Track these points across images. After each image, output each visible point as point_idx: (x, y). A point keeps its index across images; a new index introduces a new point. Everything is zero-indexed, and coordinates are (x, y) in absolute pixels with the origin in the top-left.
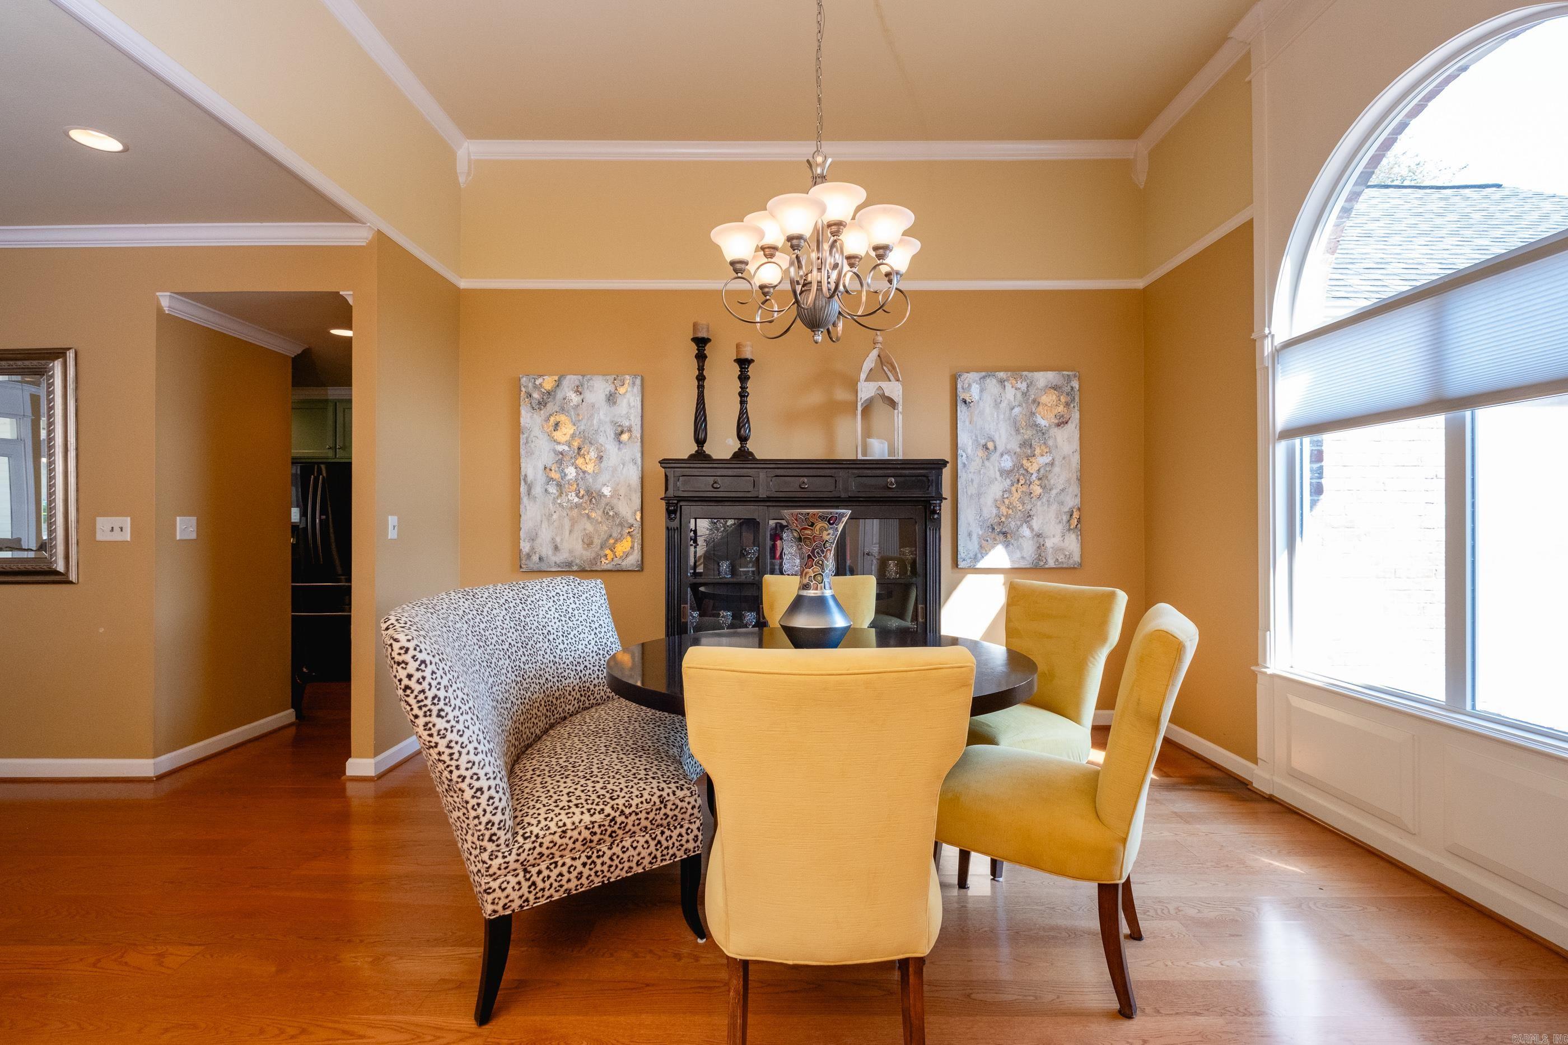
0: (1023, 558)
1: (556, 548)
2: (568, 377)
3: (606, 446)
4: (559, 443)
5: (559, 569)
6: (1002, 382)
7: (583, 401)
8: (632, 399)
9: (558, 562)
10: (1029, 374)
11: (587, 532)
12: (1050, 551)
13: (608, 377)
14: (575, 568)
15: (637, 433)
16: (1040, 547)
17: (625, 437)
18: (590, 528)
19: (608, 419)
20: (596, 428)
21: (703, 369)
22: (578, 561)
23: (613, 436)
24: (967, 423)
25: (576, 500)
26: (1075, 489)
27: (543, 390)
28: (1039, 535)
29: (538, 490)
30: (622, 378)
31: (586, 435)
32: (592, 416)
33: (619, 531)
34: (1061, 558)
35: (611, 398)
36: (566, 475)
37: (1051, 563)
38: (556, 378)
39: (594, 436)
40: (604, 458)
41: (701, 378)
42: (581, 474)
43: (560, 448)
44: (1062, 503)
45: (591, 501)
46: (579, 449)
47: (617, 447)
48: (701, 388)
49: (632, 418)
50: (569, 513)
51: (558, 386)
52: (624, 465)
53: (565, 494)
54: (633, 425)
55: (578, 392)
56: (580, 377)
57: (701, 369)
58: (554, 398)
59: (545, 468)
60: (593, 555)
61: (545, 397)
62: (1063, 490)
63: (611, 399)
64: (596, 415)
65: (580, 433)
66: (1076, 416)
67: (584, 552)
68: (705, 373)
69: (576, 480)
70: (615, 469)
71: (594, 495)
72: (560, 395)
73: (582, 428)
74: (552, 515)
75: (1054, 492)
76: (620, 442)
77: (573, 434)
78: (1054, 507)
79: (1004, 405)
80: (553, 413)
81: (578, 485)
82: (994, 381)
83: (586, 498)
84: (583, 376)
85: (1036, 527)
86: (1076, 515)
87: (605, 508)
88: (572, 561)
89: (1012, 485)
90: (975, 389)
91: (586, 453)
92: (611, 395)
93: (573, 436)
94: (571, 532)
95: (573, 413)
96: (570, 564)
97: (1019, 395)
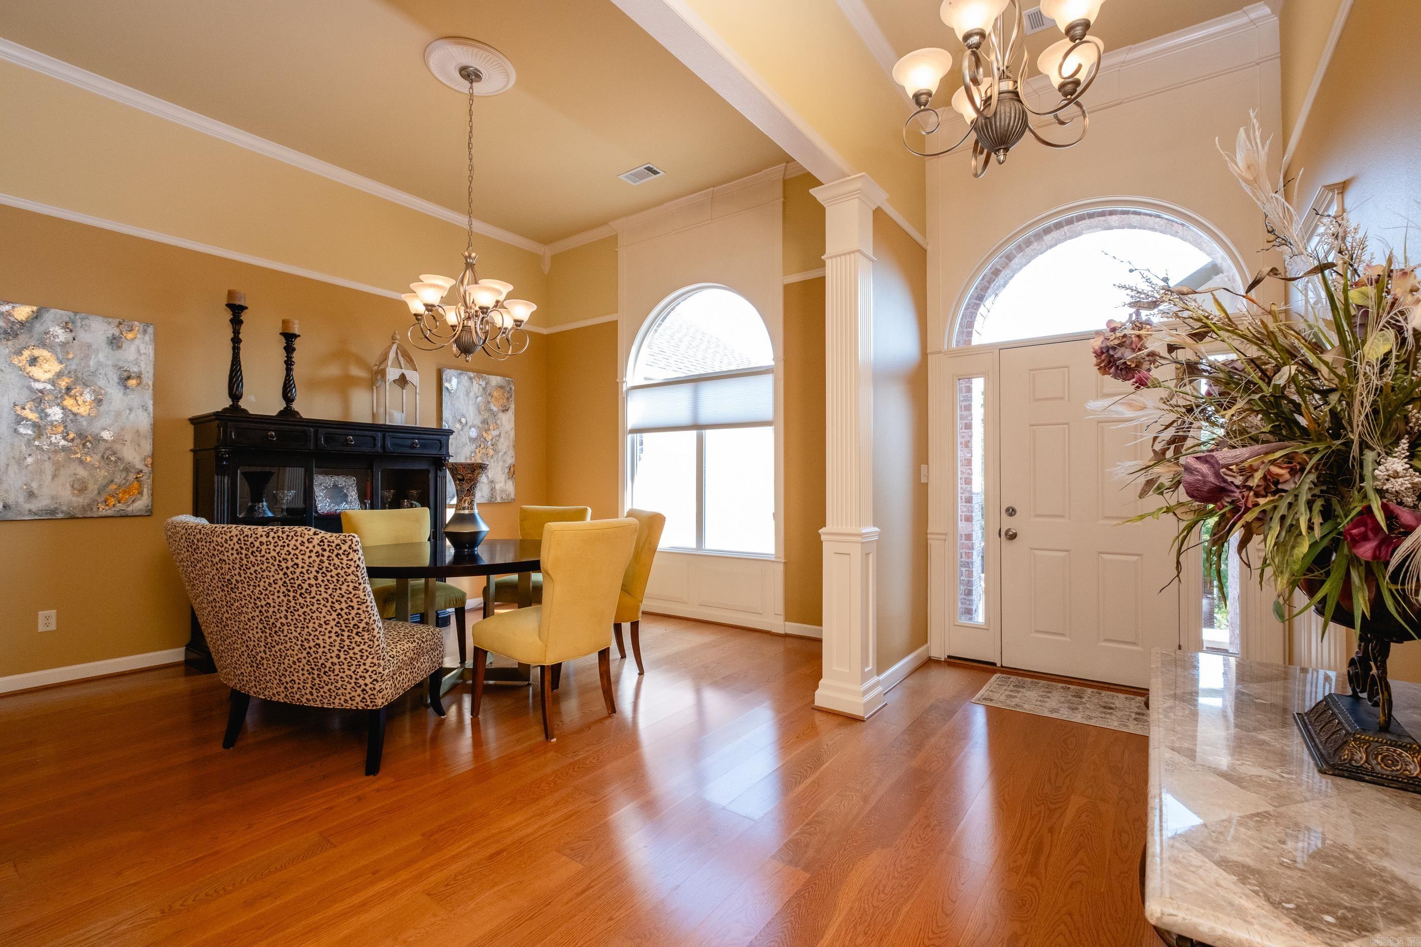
0: (482, 496)
2: (53, 311)
3: (107, 389)
4: (38, 381)
5: (36, 518)
6: (471, 379)
7: (74, 339)
8: (142, 347)
9: (34, 510)
10: (487, 376)
11: (78, 477)
12: (498, 492)
13: (110, 320)
14: (60, 516)
15: (148, 378)
16: (493, 489)
17: (132, 382)
18: (82, 472)
19: (110, 363)
20: (92, 369)
21: (239, 333)
22: (64, 508)
23: (116, 380)
24: (449, 404)
25: (63, 442)
26: (511, 453)
27: (12, 319)
28: (492, 482)
30: (130, 323)
31: (79, 375)
32: (87, 357)
33: (123, 477)
34: (504, 496)
35: (114, 341)
36: (47, 415)
37: (499, 500)
38: (35, 308)
39: (90, 378)
40: (104, 402)
41: (236, 341)
42: (71, 417)
43: (39, 386)
44: (504, 461)
45: (84, 445)
46: (68, 389)
47: (122, 391)
48: (236, 350)
49: (142, 365)
50: (52, 457)
51: (36, 317)
52: (131, 410)
53: (45, 436)
54: (144, 372)
55: (67, 327)
56: (72, 314)
57: (236, 332)
58: (30, 330)
59: (15, 405)
60: (87, 501)
61: (15, 327)
62: (505, 453)
63: (115, 342)
64: (93, 357)
65: (69, 372)
66: (513, 406)
67: (74, 499)
68: (241, 336)
69: (64, 422)
70: (118, 414)
71: (90, 438)
72: (38, 328)
73: (73, 367)
74: (25, 458)
75: (500, 454)
76: (126, 387)
77: (60, 372)
78: (501, 463)
79: (472, 394)
80: (29, 347)
81: (65, 427)
82: (466, 378)
83: (78, 441)
84: (76, 313)
85: (490, 476)
86: (512, 469)
87: (104, 453)
88: (56, 509)
89: (477, 448)
90: (454, 381)
91: (78, 394)
92: (114, 338)
93: (59, 375)
94: (54, 477)
95: (59, 350)
96: (53, 512)
97: (481, 389)
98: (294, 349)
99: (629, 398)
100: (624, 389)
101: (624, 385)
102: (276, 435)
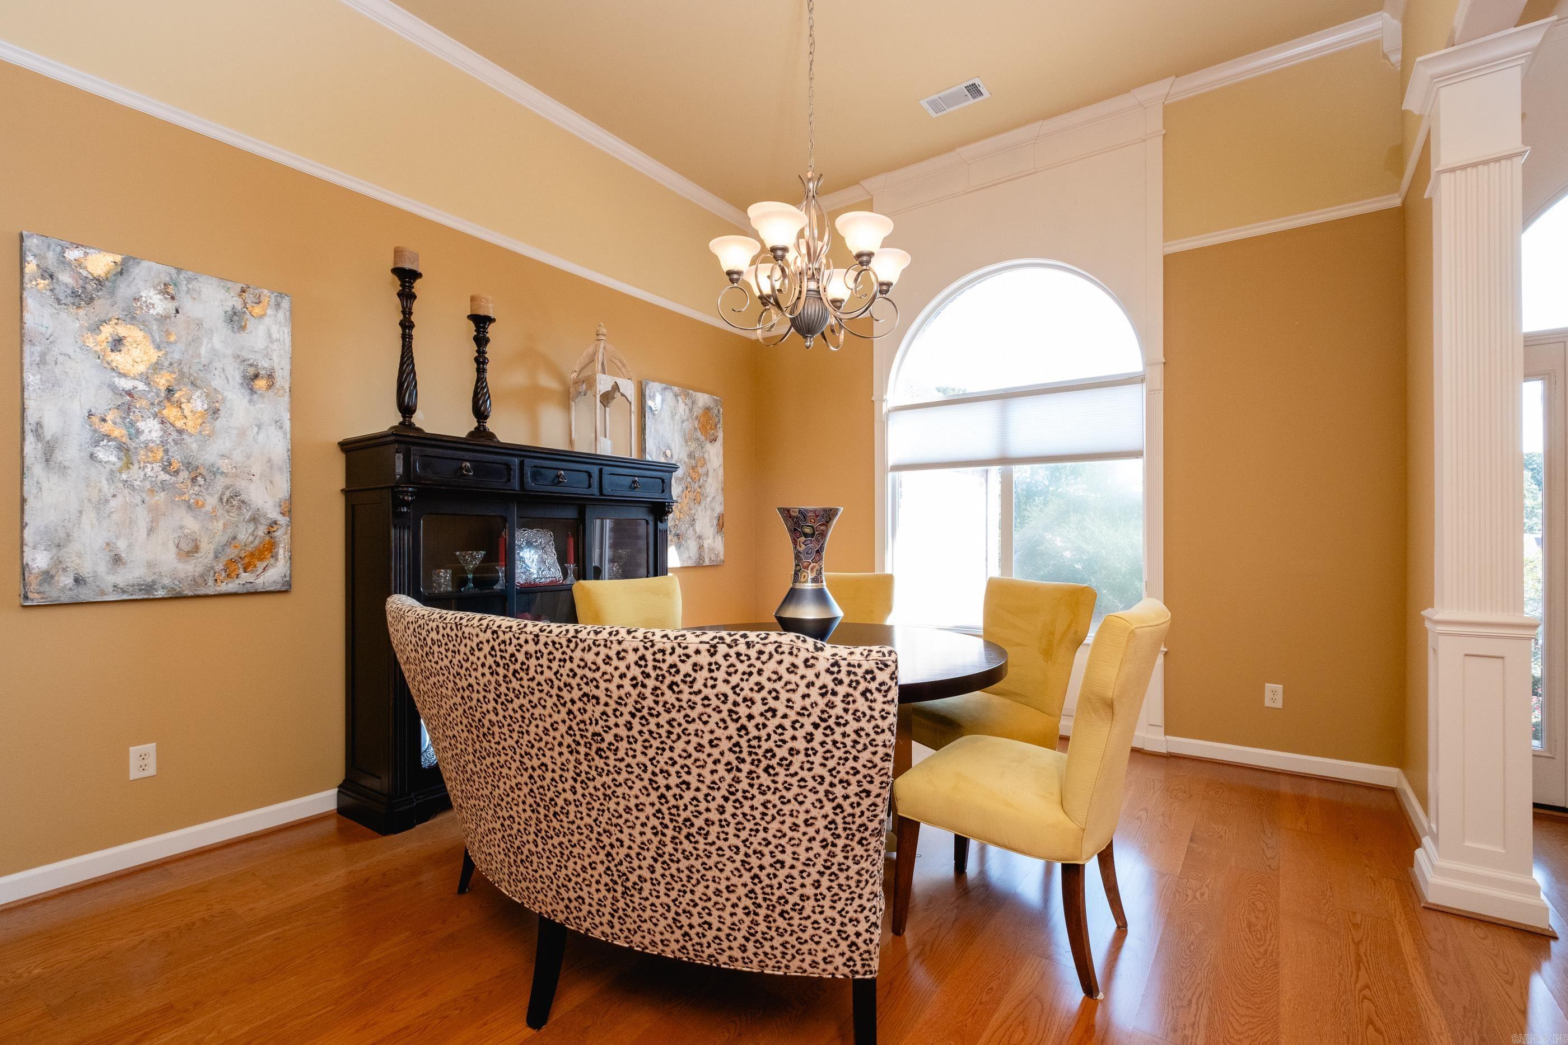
0: (690, 557)
1: (117, 560)
2: (145, 264)
3: (226, 393)
4: (124, 375)
5: (125, 597)
6: (676, 396)
7: (177, 311)
8: (274, 329)
9: (121, 585)
10: (694, 393)
11: (186, 531)
12: (706, 550)
13: (229, 284)
14: (160, 593)
15: (283, 379)
16: (701, 547)
17: (261, 383)
18: (191, 524)
19: (229, 352)
20: (204, 360)
21: (411, 313)
22: (166, 581)
23: (238, 378)
24: (653, 430)
25: (164, 476)
26: (720, 498)
27: (85, 273)
28: (700, 537)
29: (71, 453)
30: (257, 291)
31: (186, 369)
32: (196, 341)
33: (250, 531)
34: (713, 558)
35: (235, 318)
36: (139, 432)
37: (707, 562)
38: (119, 258)
39: (202, 374)
40: (222, 413)
41: (407, 325)
42: (175, 435)
43: (126, 384)
44: (713, 510)
45: (194, 480)
46: (170, 391)
47: (247, 398)
48: (407, 339)
49: (275, 358)
50: (147, 499)
51: (121, 273)
52: (259, 427)
53: (136, 466)
54: (277, 368)
55: (167, 291)
56: (173, 271)
57: (407, 313)
58: (112, 293)
59: (90, 415)
60: (199, 569)
61: (89, 287)
62: (714, 498)
63: (236, 320)
64: (205, 341)
65: (171, 364)
66: (721, 435)
67: (181, 566)
68: (413, 318)
69: (163, 443)
70: (242, 433)
71: (202, 470)
72: (124, 290)
73: (177, 356)
74: (107, 501)
75: (709, 499)
76: (252, 391)
77: (157, 363)
78: (709, 512)
79: (677, 417)
80: (110, 320)
81: (166, 451)
82: (671, 394)
83: (184, 475)
84: (179, 270)
85: (698, 530)
86: (721, 521)
87: (223, 494)
88: (154, 582)
89: (683, 492)
90: (658, 398)
91: (183, 400)
92: (235, 313)
93: (156, 367)
94: (151, 531)
95: (155, 327)
96: (150, 587)
97: (687, 410)
98: (487, 340)
99: (889, 422)
100: (884, 410)
101: (884, 404)
102: (474, 468)
